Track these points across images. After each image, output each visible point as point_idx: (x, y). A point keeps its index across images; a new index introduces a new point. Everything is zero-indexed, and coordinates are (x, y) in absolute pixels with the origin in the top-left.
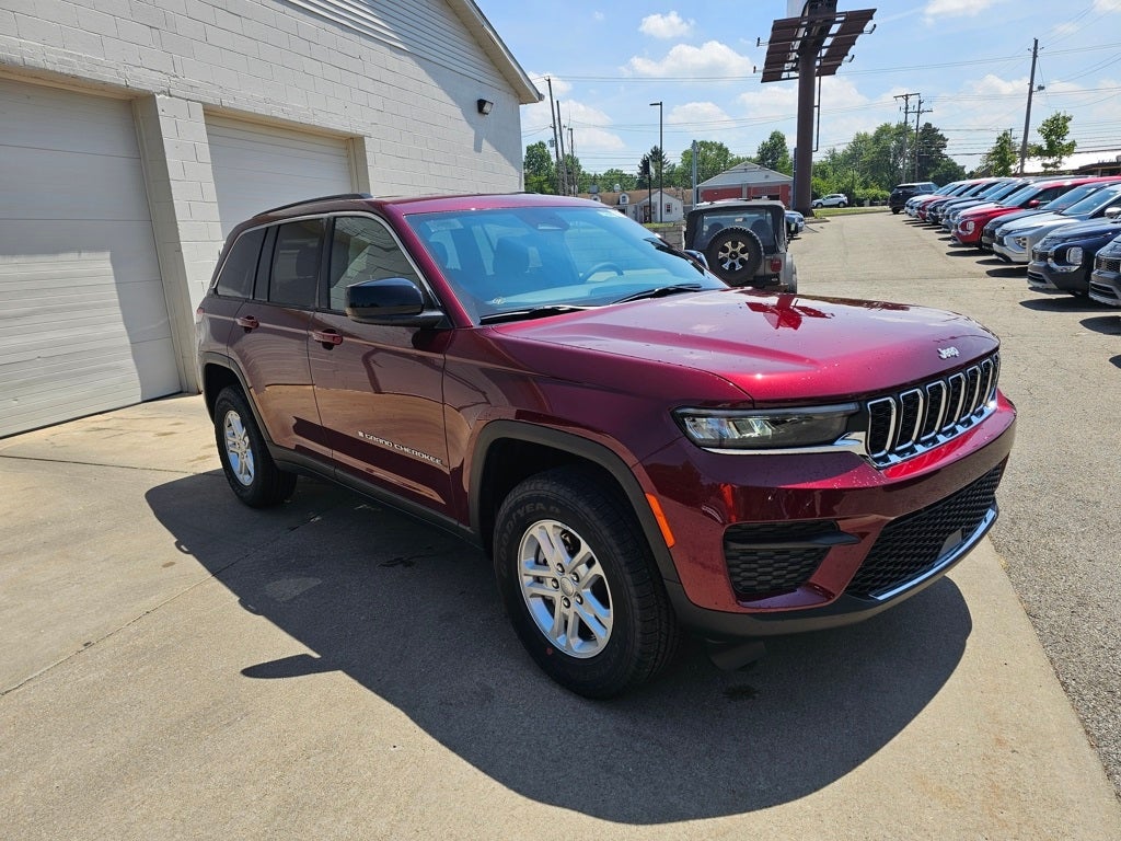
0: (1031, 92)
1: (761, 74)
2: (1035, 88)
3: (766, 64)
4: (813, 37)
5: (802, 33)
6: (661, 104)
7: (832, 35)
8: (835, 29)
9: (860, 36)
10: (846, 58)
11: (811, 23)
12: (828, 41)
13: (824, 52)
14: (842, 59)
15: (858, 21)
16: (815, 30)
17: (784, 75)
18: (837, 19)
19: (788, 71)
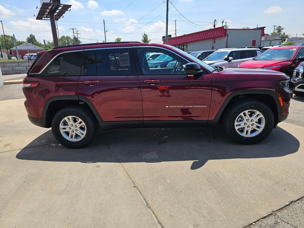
0: (105, 32)
1: (36, 17)
2: (106, 31)
3: (38, 14)
4: (53, 9)
5: (50, 7)
6: (1, 21)
7: (59, 10)
8: (60, 8)
9: (67, 11)
10: (62, 17)
11: (54, 5)
12: (58, 11)
13: (56, 14)
14: (60, 17)
15: (67, 7)
16: (54, 7)
17: (43, 18)
18: (61, 6)
19: (44, 17)
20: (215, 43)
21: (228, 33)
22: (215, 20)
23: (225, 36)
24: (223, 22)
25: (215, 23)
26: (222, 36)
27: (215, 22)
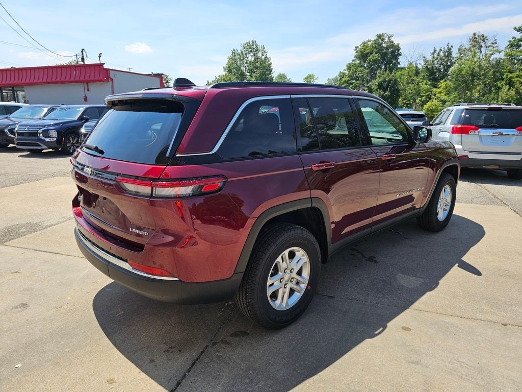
20: (88, 90)
21: (112, 76)
22: (83, 50)
23: (107, 80)
24: (100, 57)
25: (83, 55)
26: (102, 81)
27: (83, 53)
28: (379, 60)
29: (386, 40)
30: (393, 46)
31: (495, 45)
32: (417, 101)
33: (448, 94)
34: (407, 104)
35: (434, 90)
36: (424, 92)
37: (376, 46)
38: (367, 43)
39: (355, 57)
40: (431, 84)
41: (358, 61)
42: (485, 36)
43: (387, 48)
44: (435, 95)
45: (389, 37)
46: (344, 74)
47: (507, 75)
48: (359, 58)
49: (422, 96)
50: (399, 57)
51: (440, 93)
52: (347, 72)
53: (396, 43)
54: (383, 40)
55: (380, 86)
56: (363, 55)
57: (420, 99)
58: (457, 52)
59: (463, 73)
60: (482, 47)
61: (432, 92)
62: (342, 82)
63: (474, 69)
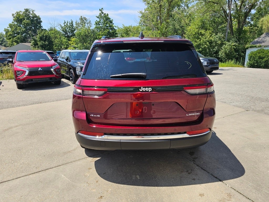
28: (30, 24)
29: (31, 13)
30: (36, 16)
31: (90, 23)
32: (63, 47)
33: (77, 44)
34: (58, 49)
35: (69, 42)
36: (65, 43)
37: (26, 15)
38: (19, 13)
39: (14, 20)
40: (67, 39)
41: (16, 23)
42: (86, 18)
43: (33, 17)
44: (70, 44)
45: (33, 11)
46: (8, 30)
47: (99, 37)
48: (16, 21)
49: (64, 45)
50: (41, 23)
51: (73, 43)
52: (10, 29)
53: (37, 15)
54: (29, 12)
55: (41, 39)
56: (19, 19)
57: (64, 46)
58: (75, 24)
59: (82, 34)
60: (85, 23)
61: (68, 43)
62: (8, 35)
63: (85, 33)
